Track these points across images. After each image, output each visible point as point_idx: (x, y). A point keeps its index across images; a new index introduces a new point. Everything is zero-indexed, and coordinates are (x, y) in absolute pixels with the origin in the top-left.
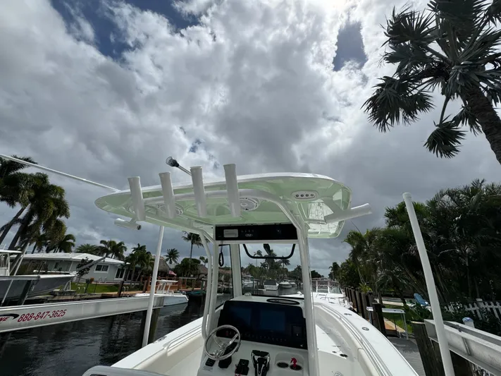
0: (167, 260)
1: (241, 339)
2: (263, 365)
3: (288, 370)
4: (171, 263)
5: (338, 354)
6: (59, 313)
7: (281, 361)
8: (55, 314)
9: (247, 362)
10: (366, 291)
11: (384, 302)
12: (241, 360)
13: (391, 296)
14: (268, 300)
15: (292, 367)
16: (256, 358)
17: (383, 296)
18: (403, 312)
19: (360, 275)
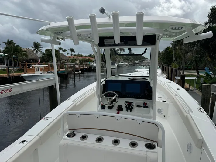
0: (34, 50)
1: (119, 97)
2: (131, 107)
3: (142, 108)
4: (37, 52)
5: (161, 101)
6: (9, 90)
7: (138, 105)
8: (7, 91)
9: (122, 106)
10: (175, 67)
11: (185, 73)
12: (118, 106)
13: (190, 69)
14: (129, 79)
15: (144, 107)
16: (127, 104)
17: (186, 69)
18: (196, 78)
19: (174, 57)
